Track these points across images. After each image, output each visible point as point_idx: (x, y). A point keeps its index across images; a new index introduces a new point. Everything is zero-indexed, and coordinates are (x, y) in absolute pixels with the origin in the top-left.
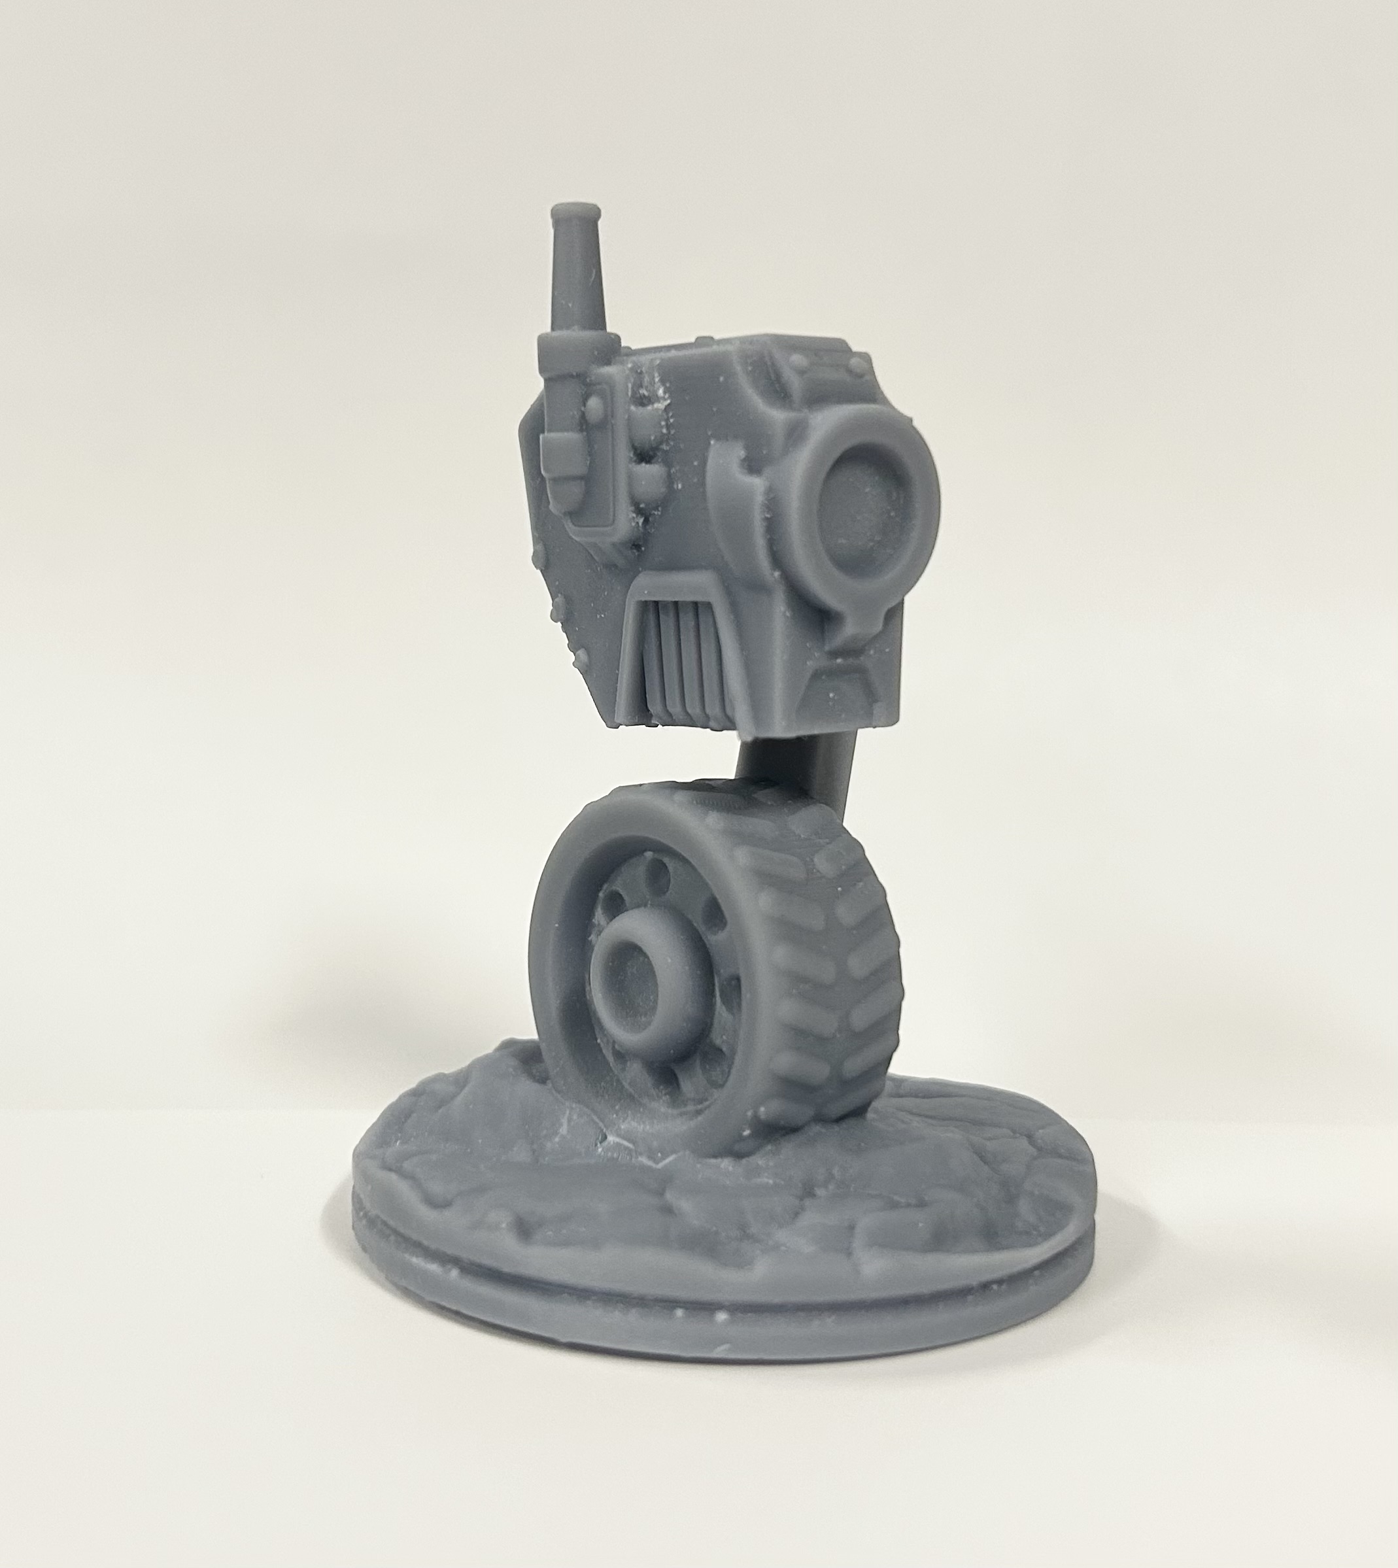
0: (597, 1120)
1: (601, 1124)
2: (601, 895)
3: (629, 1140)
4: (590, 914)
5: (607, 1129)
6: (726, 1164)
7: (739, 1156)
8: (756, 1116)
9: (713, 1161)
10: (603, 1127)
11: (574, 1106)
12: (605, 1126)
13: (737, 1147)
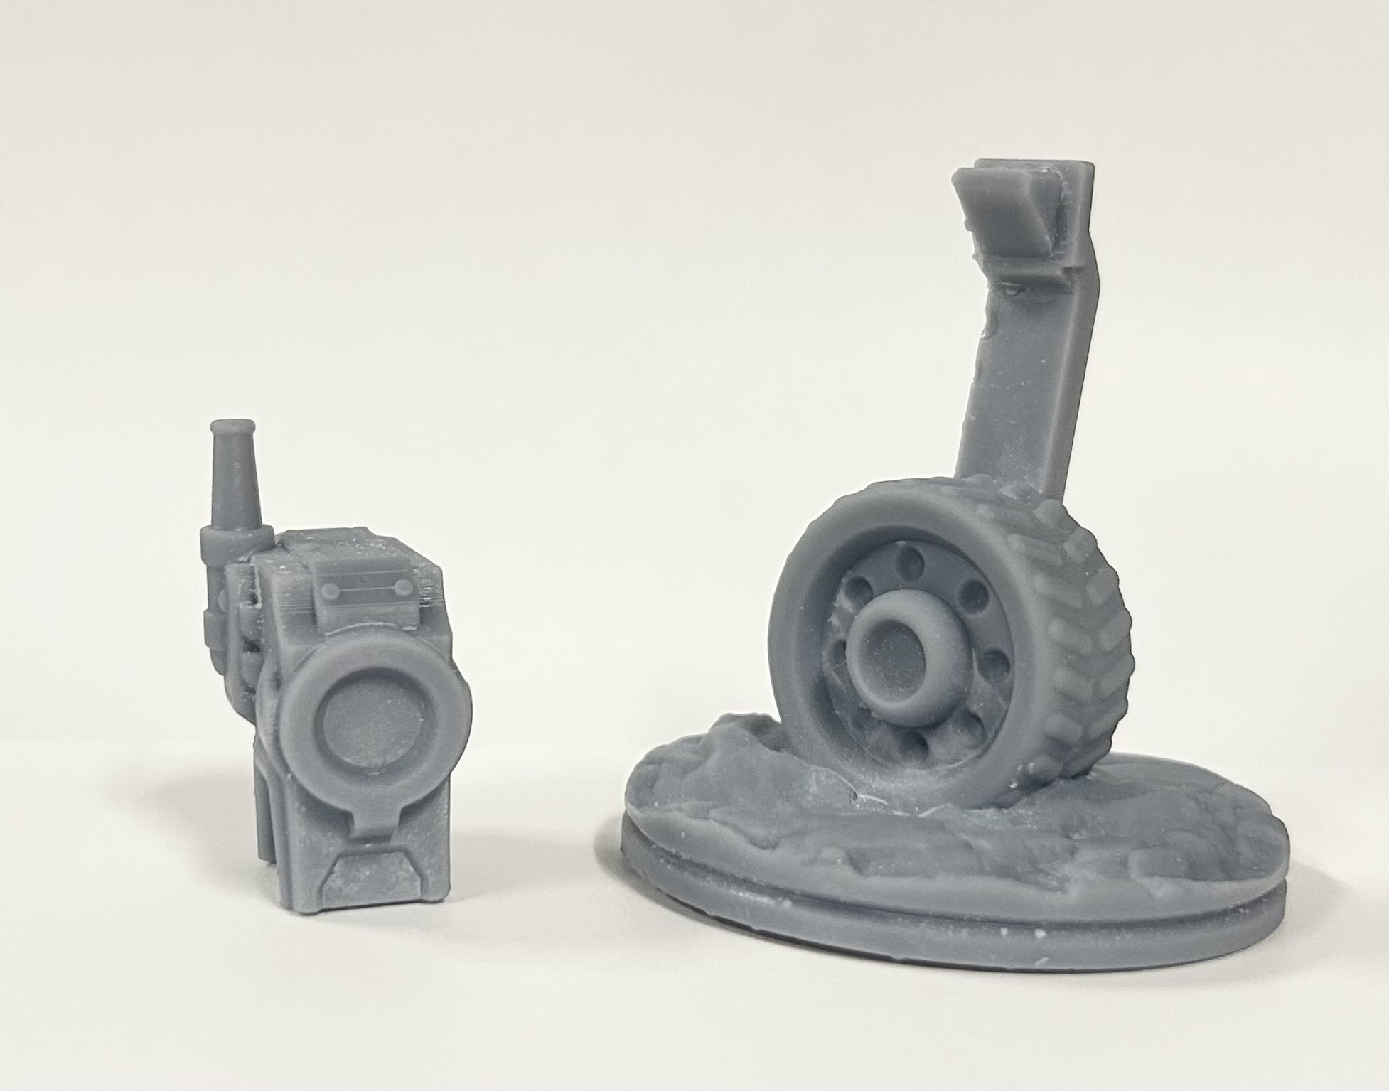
0: (845, 781)
1: (850, 784)
2: (844, 580)
3: (883, 798)
4: (832, 597)
5: (857, 789)
6: (990, 813)
7: (1000, 806)
8: (1025, 772)
9: (977, 811)
10: (852, 787)
11: (820, 769)
12: (855, 786)
13: (1002, 799)
